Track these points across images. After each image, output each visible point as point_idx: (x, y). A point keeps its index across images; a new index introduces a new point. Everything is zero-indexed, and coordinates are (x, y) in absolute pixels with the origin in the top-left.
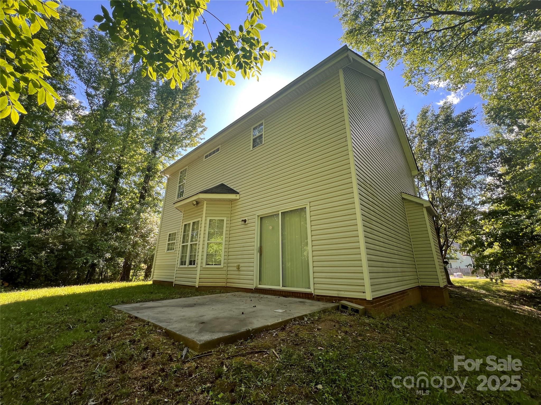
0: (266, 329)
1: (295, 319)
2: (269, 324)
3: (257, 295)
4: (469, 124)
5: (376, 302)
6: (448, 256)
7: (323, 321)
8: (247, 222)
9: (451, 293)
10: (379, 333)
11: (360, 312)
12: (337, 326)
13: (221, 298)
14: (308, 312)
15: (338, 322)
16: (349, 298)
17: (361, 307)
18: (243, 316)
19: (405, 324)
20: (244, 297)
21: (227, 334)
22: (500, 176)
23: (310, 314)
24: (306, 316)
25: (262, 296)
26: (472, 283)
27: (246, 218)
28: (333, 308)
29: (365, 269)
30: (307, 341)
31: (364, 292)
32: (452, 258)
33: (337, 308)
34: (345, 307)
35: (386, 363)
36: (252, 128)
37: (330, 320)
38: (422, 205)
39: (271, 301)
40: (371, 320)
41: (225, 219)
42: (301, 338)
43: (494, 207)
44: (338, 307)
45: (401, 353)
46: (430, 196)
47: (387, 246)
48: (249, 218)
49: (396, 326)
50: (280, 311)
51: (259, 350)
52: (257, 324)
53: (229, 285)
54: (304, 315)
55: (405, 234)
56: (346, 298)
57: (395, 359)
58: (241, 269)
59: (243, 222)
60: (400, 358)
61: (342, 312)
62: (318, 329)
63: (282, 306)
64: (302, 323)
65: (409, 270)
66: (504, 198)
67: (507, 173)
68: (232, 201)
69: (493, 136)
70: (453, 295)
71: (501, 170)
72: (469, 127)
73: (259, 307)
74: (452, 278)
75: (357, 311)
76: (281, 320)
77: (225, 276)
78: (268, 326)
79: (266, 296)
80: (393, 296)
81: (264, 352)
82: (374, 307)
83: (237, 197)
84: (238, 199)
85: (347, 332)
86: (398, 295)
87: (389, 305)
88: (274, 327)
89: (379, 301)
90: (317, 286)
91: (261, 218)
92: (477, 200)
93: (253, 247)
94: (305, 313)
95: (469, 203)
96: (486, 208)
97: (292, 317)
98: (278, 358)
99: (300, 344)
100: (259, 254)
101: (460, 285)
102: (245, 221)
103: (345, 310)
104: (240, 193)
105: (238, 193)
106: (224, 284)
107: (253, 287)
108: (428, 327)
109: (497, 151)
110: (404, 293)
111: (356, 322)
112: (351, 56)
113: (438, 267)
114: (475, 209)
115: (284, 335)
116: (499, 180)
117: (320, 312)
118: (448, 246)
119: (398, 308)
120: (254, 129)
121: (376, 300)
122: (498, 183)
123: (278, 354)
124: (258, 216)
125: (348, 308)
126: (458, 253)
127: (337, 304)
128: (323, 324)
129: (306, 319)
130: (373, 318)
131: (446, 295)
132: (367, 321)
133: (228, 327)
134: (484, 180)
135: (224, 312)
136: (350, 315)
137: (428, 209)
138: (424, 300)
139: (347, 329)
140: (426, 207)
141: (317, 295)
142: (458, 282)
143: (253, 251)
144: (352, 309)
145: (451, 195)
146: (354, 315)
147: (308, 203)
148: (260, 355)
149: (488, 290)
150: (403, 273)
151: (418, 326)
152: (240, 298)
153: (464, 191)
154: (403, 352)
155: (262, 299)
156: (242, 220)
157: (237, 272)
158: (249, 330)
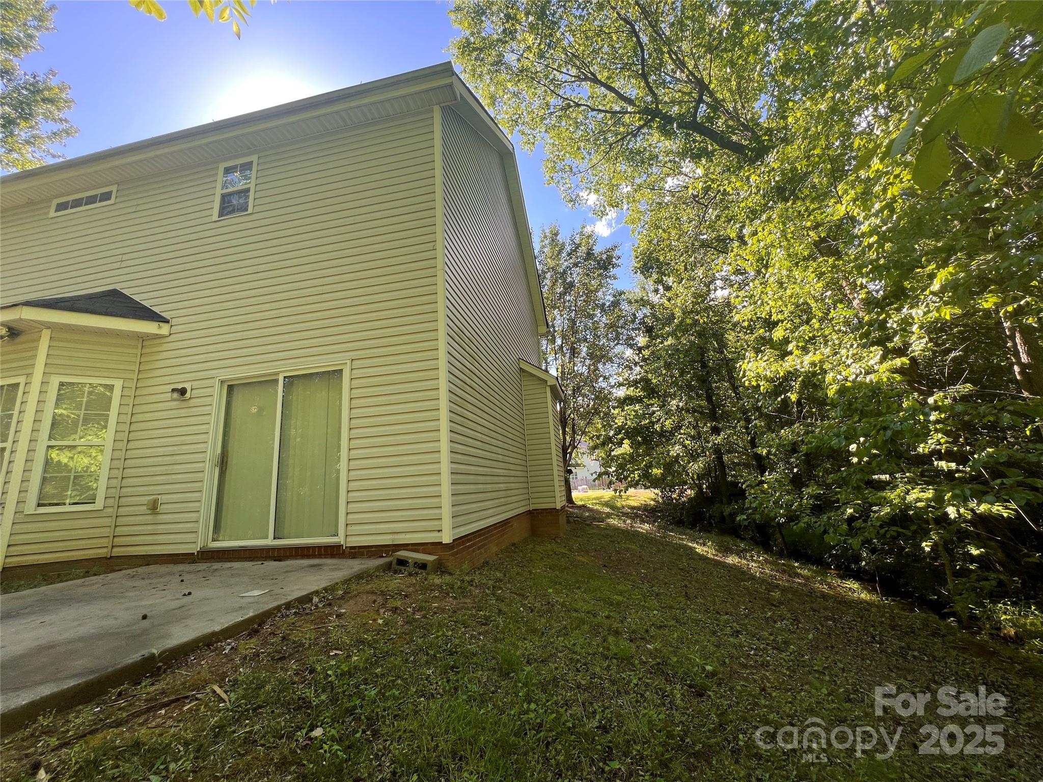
0: (208, 642)
1: (288, 606)
2: (217, 628)
3: (202, 566)
4: (613, 267)
5: (460, 545)
6: (573, 462)
7: (351, 598)
8: (188, 395)
9: (569, 516)
10: (455, 598)
11: (429, 566)
12: (380, 600)
13: (81, 591)
14: (324, 584)
15: (383, 593)
16: (412, 544)
17: (431, 558)
18: (145, 623)
19: (499, 575)
20: (161, 577)
21: (72, 683)
22: (640, 349)
23: (326, 589)
24: (317, 593)
25: (217, 565)
26: (597, 498)
27: (188, 386)
28: (377, 568)
29: (446, 489)
30: (307, 645)
31: (439, 531)
32: (577, 465)
33: (388, 567)
34: (402, 562)
35: (456, 648)
36: (222, 166)
37: (368, 593)
38: (546, 382)
39: (239, 575)
40: (447, 578)
41: (118, 384)
42: (294, 642)
43: (631, 392)
44: (390, 563)
45: (483, 624)
46: (560, 370)
47: (487, 447)
48: (196, 384)
49: (485, 581)
50: (256, 593)
51: (173, 697)
52: (180, 635)
53: (117, 552)
54: (312, 593)
55: (518, 428)
56: (408, 545)
57: (472, 636)
58: (161, 508)
59: (176, 395)
60: (480, 634)
61: (395, 572)
62: (339, 616)
63: (264, 582)
64: (304, 609)
65: (517, 485)
66: (642, 379)
67: (647, 347)
68: (143, 338)
69: (638, 293)
70: (571, 519)
71: (642, 340)
72: (613, 271)
73: (197, 594)
74: (575, 494)
75: (423, 566)
76: (251, 614)
77: (108, 530)
78: (214, 634)
79: (228, 565)
80: (489, 532)
81: (187, 697)
82: (453, 554)
83: (165, 329)
84: (163, 337)
85: (396, 608)
86: (496, 528)
87: (479, 548)
88: (231, 632)
89: (464, 543)
90: (353, 529)
91: (231, 388)
92: (612, 381)
93: (203, 455)
94: (314, 588)
95: (604, 385)
96: (621, 393)
97: (283, 602)
98: (224, 701)
99: (290, 655)
100: (217, 470)
101: (583, 503)
102: (183, 392)
103: (403, 568)
104: (174, 322)
105: (167, 321)
106: (105, 550)
107: (194, 549)
108: (531, 573)
109: (640, 315)
110: (506, 524)
111: (417, 587)
112: (459, 89)
113: (556, 478)
114: (610, 393)
115: (252, 646)
116: (638, 355)
117: (350, 580)
118: (575, 447)
119: (494, 549)
120: (228, 171)
121: (459, 541)
122: (637, 359)
123: (226, 692)
124: (222, 382)
125: (408, 562)
126: (585, 456)
127: (387, 560)
128: (352, 602)
129: (316, 599)
130: (450, 574)
131: (562, 519)
132: (437, 581)
133: (80, 664)
134: (623, 353)
135: (80, 625)
136: (410, 575)
137: (553, 389)
138: (534, 532)
139: (399, 604)
140: (550, 386)
141: (351, 548)
142: (581, 500)
143: (201, 465)
144: (415, 563)
145: (584, 370)
146: (417, 574)
147: (349, 362)
148: (175, 708)
149: (613, 507)
150: (508, 492)
151: (518, 574)
152: (147, 581)
153: (600, 366)
154: (486, 621)
155: (217, 574)
156: (173, 390)
157: (150, 517)
158: (154, 654)
